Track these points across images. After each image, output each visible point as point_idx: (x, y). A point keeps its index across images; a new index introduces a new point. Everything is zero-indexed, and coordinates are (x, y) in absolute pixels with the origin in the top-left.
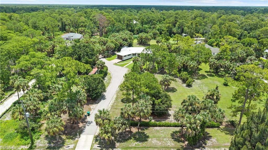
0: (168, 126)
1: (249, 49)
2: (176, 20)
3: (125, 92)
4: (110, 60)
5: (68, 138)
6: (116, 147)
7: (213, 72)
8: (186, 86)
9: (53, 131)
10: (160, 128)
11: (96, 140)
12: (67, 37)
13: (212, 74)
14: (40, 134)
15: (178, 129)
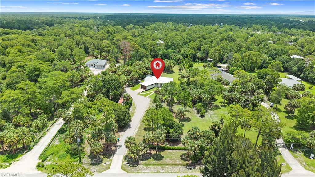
0: (179, 150)
1: (260, 82)
2: (200, 44)
3: (147, 123)
4: (134, 90)
5: (105, 158)
6: (140, 164)
7: (226, 103)
8: (200, 116)
9: (96, 152)
10: (173, 151)
11: (126, 159)
12: (92, 64)
13: (225, 104)
14: (84, 154)
15: (185, 152)
